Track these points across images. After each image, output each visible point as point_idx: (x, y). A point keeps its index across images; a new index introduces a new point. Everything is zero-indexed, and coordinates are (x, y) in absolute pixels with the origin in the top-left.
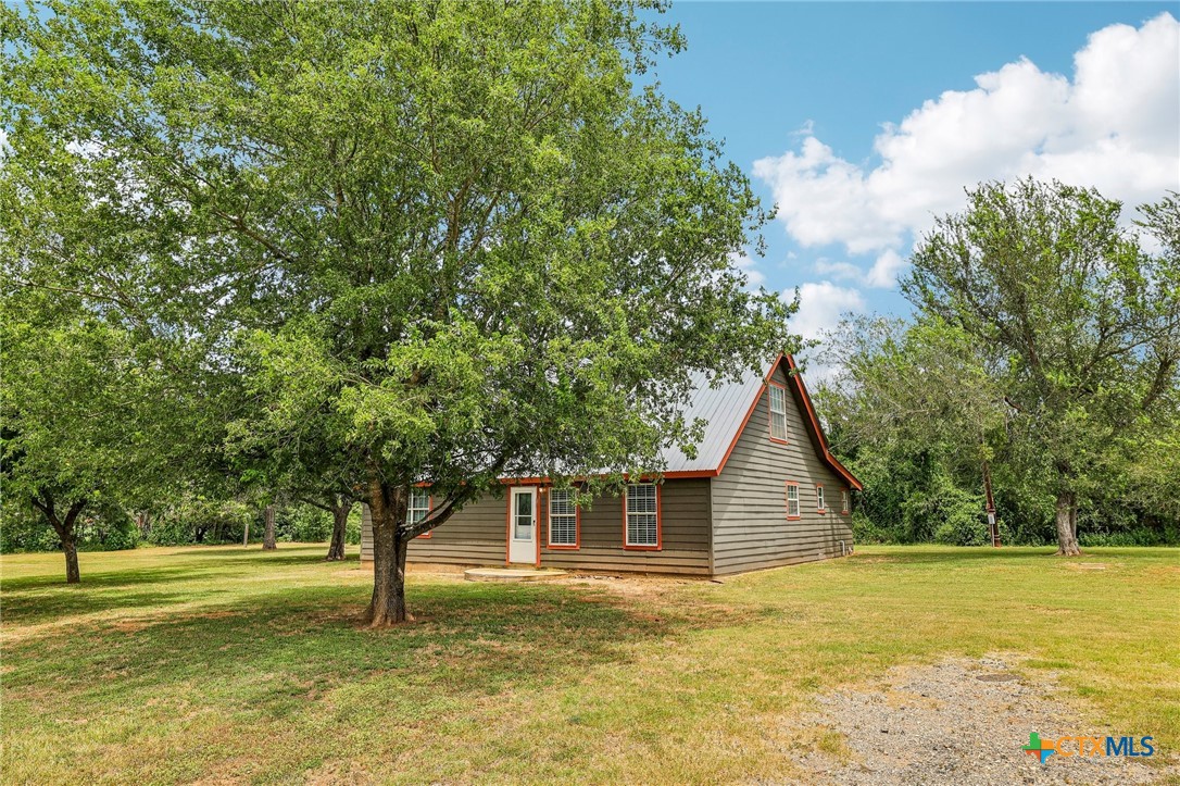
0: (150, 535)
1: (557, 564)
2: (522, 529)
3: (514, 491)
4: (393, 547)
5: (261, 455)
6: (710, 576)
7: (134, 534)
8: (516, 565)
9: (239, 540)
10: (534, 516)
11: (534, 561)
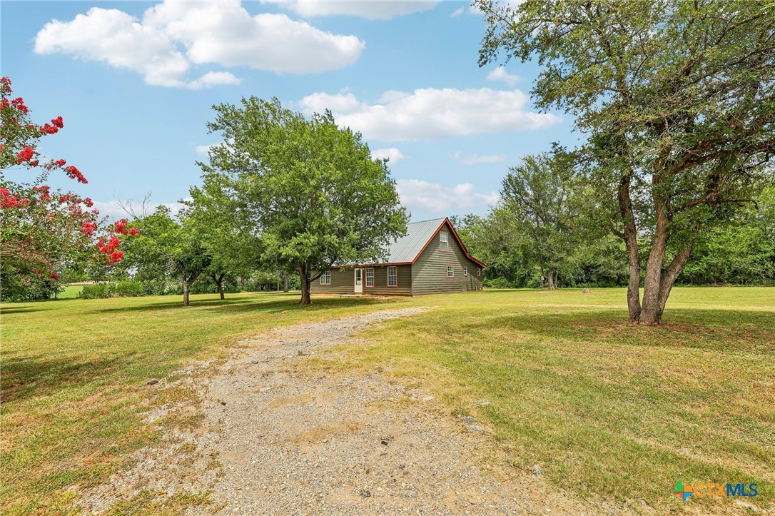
0: (244, 287)
1: (368, 293)
2: (358, 282)
3: (356, 269)
4: (307, 285)
5: (268, 261)
6: (411, 295)
7: (239, 287)
8: (356, 293)
9: (276, 290)
10: (361, 277)
11: (361, 291)
